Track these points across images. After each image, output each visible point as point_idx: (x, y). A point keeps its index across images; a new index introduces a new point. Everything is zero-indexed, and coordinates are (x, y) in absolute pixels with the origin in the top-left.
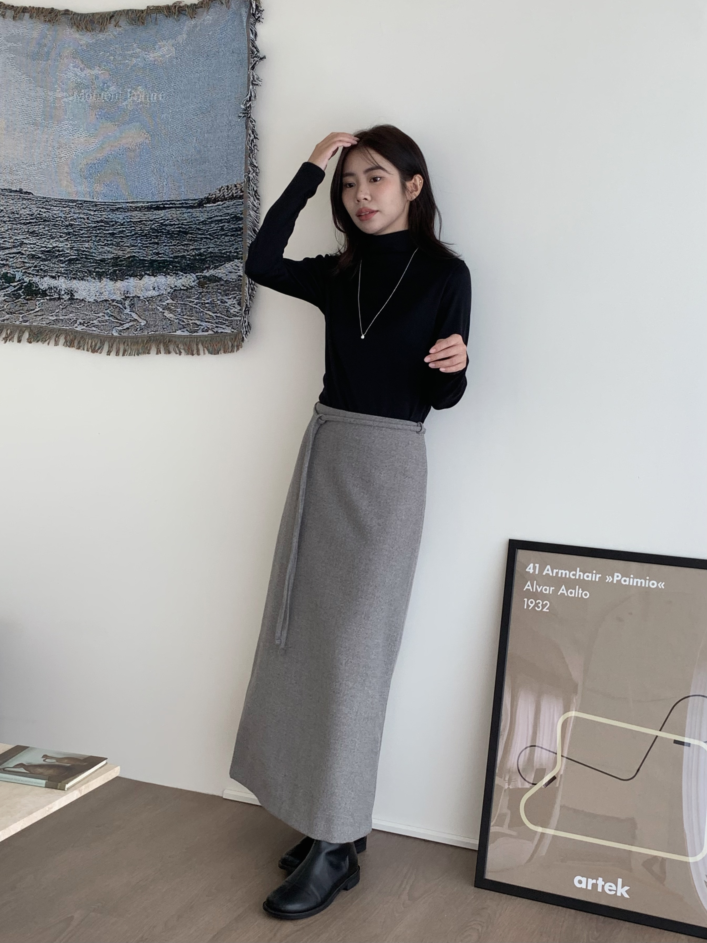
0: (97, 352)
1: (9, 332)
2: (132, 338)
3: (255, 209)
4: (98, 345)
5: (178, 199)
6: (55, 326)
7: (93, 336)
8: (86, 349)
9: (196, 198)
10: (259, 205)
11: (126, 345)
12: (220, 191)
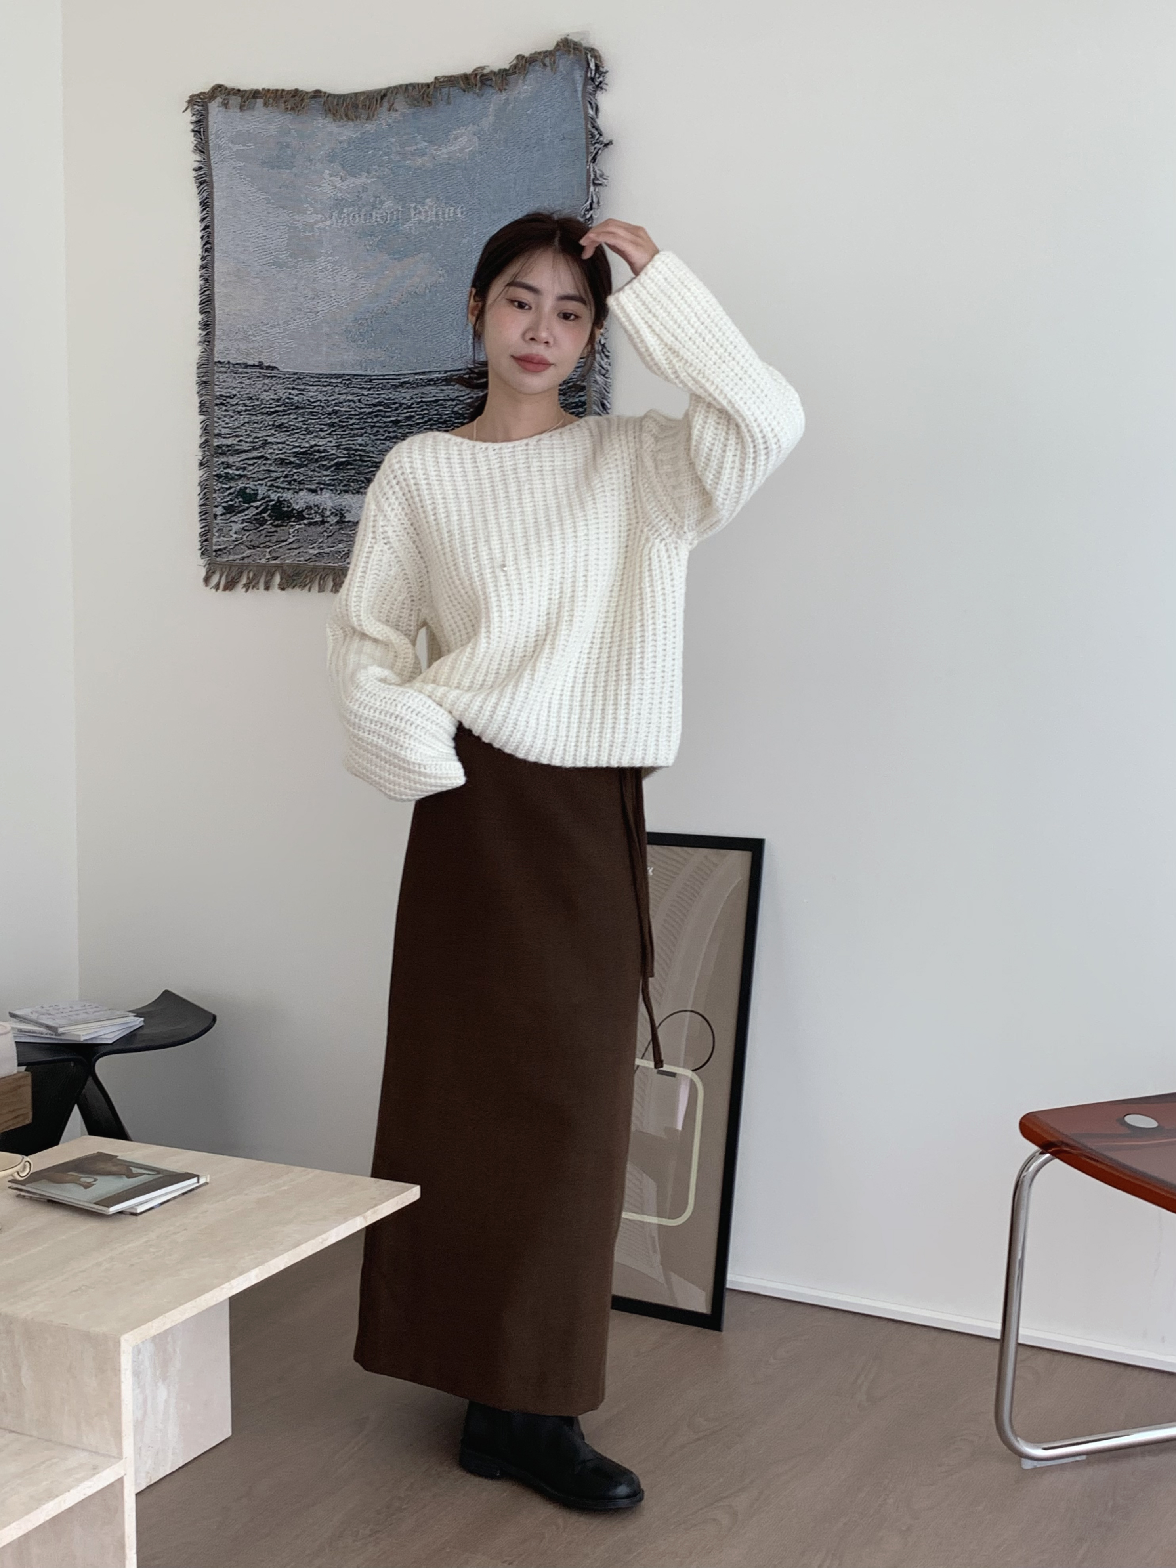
1: (251, 575)
3: (604, 372)
6: (317, 564)
10: (609, 364)
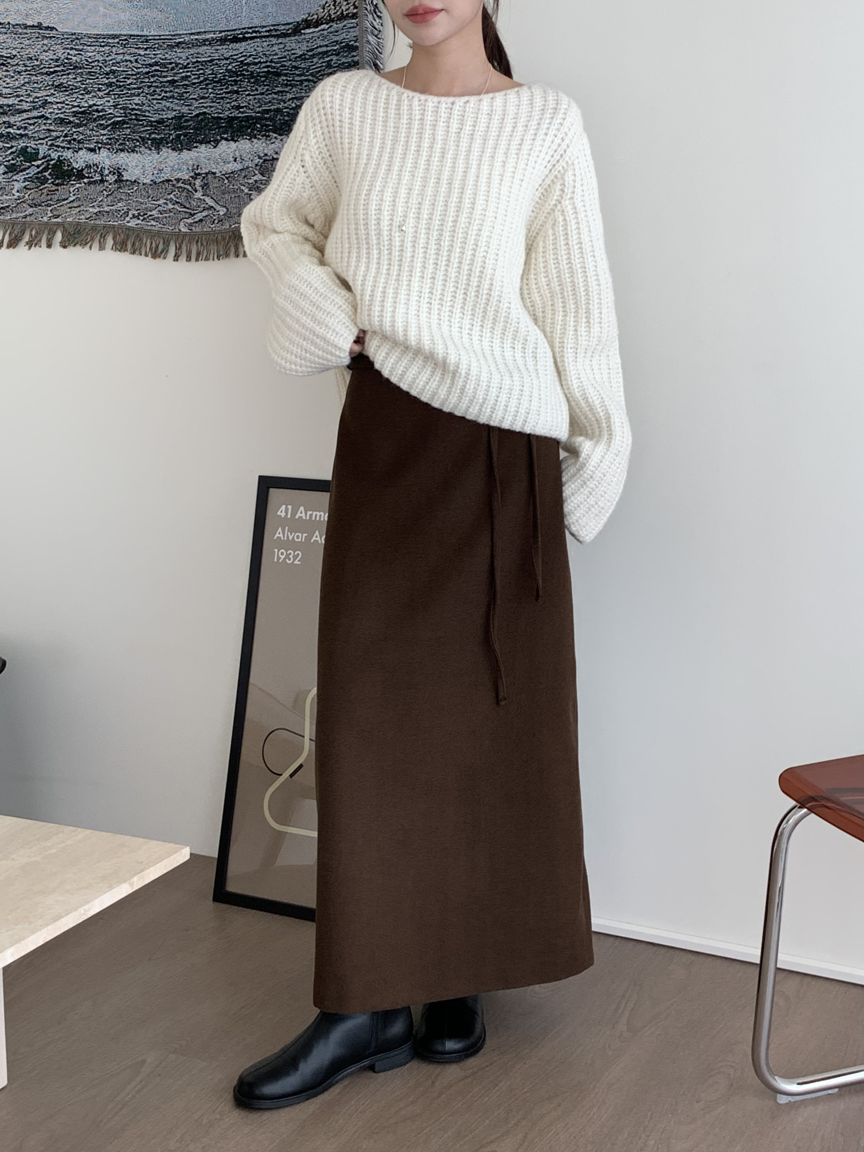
0: (160, 257)
1: (34, 233)
2: (207, 233)
3: (376, 32)
4: (161, 247)
5: (264, 24)
6: (98, 222)
7: (153, 235)
8: (143, 253)
9: (290, 21)
10: (382, 25)
11: (199, 244)
12: (324, 9)
